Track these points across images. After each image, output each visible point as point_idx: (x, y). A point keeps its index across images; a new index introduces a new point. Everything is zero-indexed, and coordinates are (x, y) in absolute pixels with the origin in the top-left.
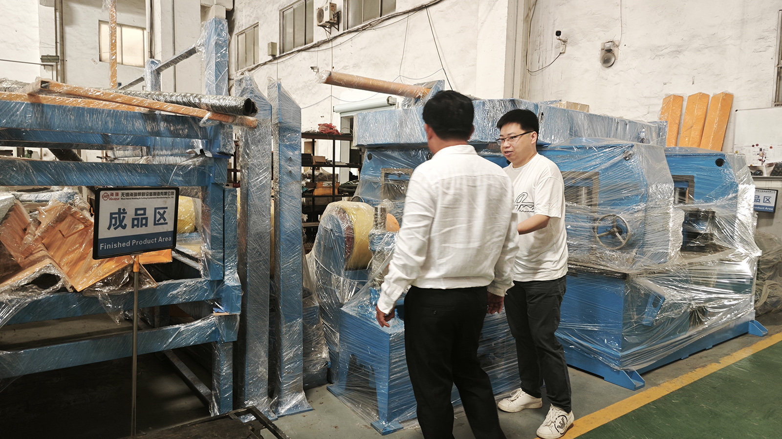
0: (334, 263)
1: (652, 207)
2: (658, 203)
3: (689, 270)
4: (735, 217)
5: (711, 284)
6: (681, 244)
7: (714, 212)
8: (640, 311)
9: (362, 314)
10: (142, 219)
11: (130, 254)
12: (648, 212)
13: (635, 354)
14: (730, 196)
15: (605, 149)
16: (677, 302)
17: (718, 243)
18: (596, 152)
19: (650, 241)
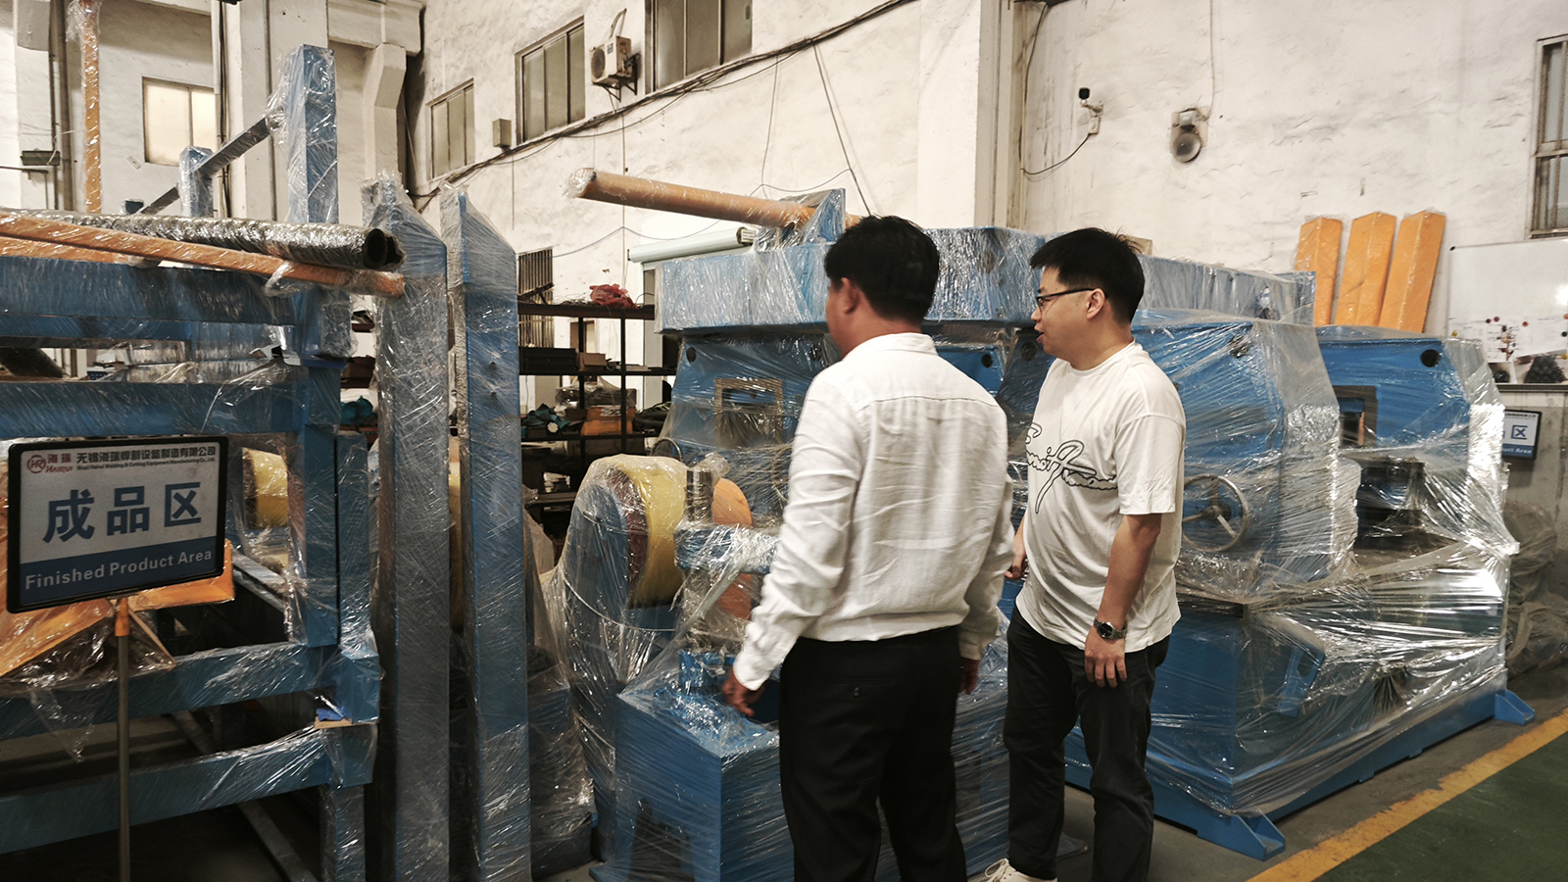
0: (604, 592)
1: (1294, 460)
2: (1306, 450)
3: (1373, 590)
4: (1464, 474)
5: (1417, 619)
6: (1355, 535)
7: (1421, 465)
8: (1273, 685)
9: (661, 711)
10: (134, 512)
11: (104, 594)
12: (1286, 468)
13: (1264, 778)
14: (1454, 429)
15: (1191, 334)
16: (1349, 661)
17: (1430, 531)
18: (1172, 340)
19: (1291, 531)
